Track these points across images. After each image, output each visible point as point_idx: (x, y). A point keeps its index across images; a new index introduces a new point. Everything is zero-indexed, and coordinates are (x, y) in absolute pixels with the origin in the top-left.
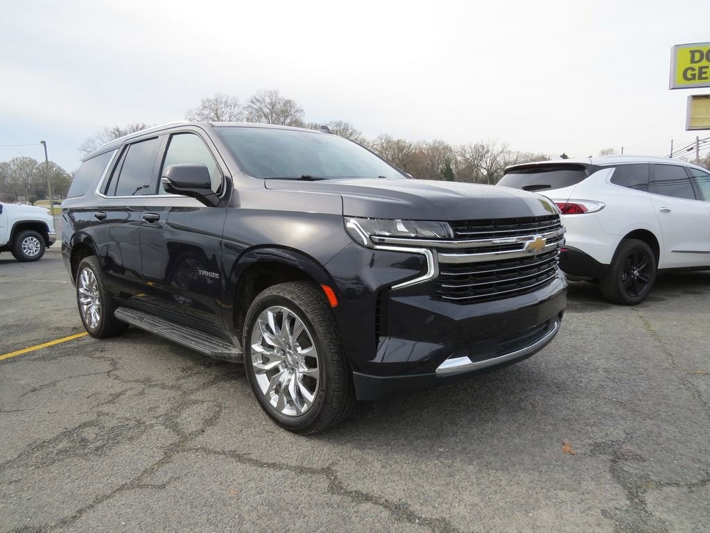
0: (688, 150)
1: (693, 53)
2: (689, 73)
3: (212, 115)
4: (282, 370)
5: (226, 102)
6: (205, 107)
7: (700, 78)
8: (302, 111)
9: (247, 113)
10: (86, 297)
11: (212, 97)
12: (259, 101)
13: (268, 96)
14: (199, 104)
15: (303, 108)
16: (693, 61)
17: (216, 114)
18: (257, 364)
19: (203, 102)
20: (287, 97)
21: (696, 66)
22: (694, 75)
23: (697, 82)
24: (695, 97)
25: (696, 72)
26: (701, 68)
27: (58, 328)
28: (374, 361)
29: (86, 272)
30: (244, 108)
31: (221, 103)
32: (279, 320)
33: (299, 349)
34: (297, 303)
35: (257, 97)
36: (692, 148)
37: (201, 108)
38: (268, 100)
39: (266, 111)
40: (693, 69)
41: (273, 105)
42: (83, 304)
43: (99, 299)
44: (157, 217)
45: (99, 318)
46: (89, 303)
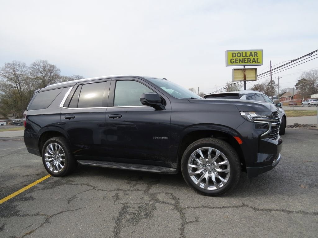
0: (225, 89)
1: (233, 53)
2: (232, 60)
3: (11, 71)
4: (204, 173)
5: (19, 65)
6: (7, 67)
7: (236, 63)
8: (59, 70)
9: (30, 70)
11: (11, 62)
12: (37, 65)
13: (42, 63)
14: (4, 66)
15: (60, 69)
16: (233, 57)
17: (14, 71)
18: (190, 172)
19: (6, 64)
20: (52, 64)
21: (234, 58)
22: (234, 61)
23: (235, 64)
24: (235, 69)
25: (234, 60)
26: (236, 59)
30: (29, 68)
31: (16, 65)
33: (215, 163)
35: (36, 63)
36: (226, 88)
37: (5, 67)
38: (42, 65)
39: (41, 70)
40: (233, 59)
41: (44, 67)
42: (47, 161)
43: (63, 157)
44: (121, 116)
45: (63, 167)
46: (52, 161)
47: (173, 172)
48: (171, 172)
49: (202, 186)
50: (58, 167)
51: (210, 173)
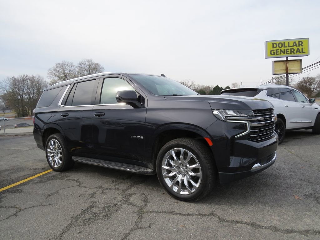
0: (269, 83)
1: (273, 44)
2: (272, 52)
3: (61, 70)
4: (178, 176)
5: (67, 64)
6: (57, 67)
7: (277, 54)
8: (103, 68)
9: (78, 69)
10: (51, 153)
11: (61, 62)
12: (83, 64)
13: (88, 62)
14: (55, 66)
15: (104, 67)
16: (273, 47)
17: (63, 70)
18: (164, 174)
19: (56, 64)
20: (96, 62)
21: (275, 49)
22: (274, 53)
23: (275, 55)
24: (275, 62)
25: (275, 52)
26: (276, 50)
27: (34, 169)
28: (229, 167)
29: (52, 142)
30: (76, 67)
31: (65, 65)
32: (178, 154)
33: (188, 166)
34: (189, 146)
35: (82, 62)
36: (271, 82)
37: (55, 67)
38: (87, 63)
39: (87, 68)
40: (274, 51)
41: (90, 66)
42: (50, 156)
43: (61, 153)
44: (103, 114)
45: (61, 162)
46: (53, 156)
47: (150, 173)
48: (147, 172)
49: (175, 189)
50: (57, 162)
51: (183, 176)
